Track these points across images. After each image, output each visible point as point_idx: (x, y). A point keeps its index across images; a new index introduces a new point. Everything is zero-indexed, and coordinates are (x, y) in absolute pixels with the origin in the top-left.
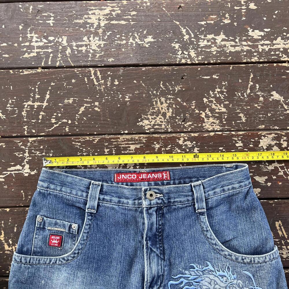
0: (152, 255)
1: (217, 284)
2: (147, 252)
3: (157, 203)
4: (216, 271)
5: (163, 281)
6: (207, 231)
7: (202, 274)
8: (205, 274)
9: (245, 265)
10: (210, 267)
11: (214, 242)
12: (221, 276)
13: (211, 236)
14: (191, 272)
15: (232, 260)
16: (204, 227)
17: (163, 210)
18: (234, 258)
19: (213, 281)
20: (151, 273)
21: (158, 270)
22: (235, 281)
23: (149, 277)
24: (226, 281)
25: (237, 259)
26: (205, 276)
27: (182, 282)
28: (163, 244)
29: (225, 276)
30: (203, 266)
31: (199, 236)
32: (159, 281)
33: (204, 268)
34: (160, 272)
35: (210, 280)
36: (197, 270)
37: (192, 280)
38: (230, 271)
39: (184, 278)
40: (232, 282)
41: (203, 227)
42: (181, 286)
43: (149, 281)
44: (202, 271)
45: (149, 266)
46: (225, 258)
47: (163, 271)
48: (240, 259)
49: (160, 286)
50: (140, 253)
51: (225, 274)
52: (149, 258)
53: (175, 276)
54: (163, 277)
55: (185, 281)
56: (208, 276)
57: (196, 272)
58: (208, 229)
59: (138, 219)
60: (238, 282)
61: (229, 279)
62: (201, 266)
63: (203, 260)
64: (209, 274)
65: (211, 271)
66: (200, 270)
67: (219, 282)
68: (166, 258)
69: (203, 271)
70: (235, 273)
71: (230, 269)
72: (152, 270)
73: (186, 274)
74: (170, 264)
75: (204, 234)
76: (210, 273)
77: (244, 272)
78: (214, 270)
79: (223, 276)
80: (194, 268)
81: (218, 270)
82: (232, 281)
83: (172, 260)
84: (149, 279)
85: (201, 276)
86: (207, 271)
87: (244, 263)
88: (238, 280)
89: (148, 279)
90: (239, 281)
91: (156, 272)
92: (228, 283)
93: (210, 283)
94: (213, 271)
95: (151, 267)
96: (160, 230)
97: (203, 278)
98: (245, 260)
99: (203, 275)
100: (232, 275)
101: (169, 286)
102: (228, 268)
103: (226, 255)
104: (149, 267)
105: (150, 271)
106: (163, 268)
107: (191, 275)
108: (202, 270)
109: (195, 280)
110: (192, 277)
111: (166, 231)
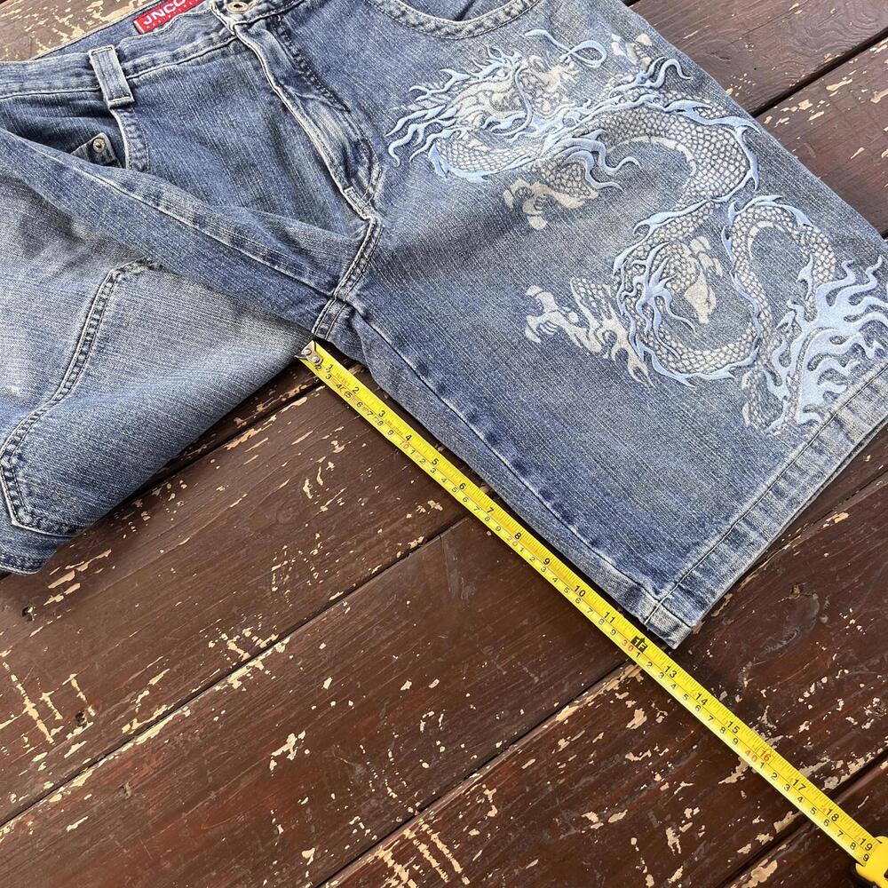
0: (311, 105)
1: (493, 93)
2: (295, 104)
3: (261, 12)
4: (475, 75)
5: (371, 152)
6: (404, 13)
7: (449, 99)
8: (457, 95)
9: (520, 21)
10: (457, 76)
11: (432, 25)
12: (489, 75)
13: (417, 18)
14: (423, 104)
15: (489, 30)
16: (392, 8)
17: (284, 24)
18: (489, 23)
19: (481, 94)
20: (331, 139)
21: (344, 129)
22: (525, 63)
23: (329, 149)
24: (506, 74)
25: (496, 21)
26: (458, 98)
27: (416, 132)
28: (326, 87)
29: (498, 68)
30: (441, 83)
31: (393, 34)
32: (363, 155)
33: (447, 86)
34: (352, 134)
35: (474, 98)
36: (433, 95)
37: (433, 118)
38: (502, 53)
39: (414, 121)
40: (518, 68)
41: (391, 12)
42: (419, 140)
43: (336, 162)
44: (446, 92)
45: (315, 127)
46: (474, 37)
47: (358, 132)
48: (502, 15)
49: (371, 163)
50: (285, 126)
51: (496, 64)
52: (308, 114)
53: (392, 129)
54: (367, 144)
55: (421, 127)
56: (465, 93)
57: (432, 99)
58: (403, 9)
59: (239, 68)
60: (531, 61)
61: (510, 66)
62: (436, 84)
63: (432, 70)
64: (464, 89)
65: (464, 81)
66: (439, 91)
67: (493, 87)
68: (349, 105)
69: (448, 91)
70: (514, 50)
71: (499, 50)
72: (328, 134)
73: (413, 112)
74: (369, 117)
75: (401, 25)
76: (465, 86)
77: (527, 34)
78: (469, 76)
79: (493, 73)
80: (425, 93)
81: (477, 72)
82: (518, 64)
83: (366, 104)
84: (332, 154)
85: (450, 102)
86: (456, 88)
87: (515, 18)
88: (528, 56)
89: (331, 158)
90: (532, 58)
91: (341, 133)
92: (510, 74)
93: (478, 103)
94: (467, 80)
95: (322, 127)
96: (302, 66)
97: (458, 106)
98: (514, 12)
99: (453, 98)
100: (510, 57)
101: (394, 156)
102: (493, 51)
103: (470, 32)
104: (317, 129)
105: (324, 137)
106: (354, 126)
107: (424, 108)
108: (445, 90)
109: (442, 116)
110: (431, 113)
111: (316, 59)
